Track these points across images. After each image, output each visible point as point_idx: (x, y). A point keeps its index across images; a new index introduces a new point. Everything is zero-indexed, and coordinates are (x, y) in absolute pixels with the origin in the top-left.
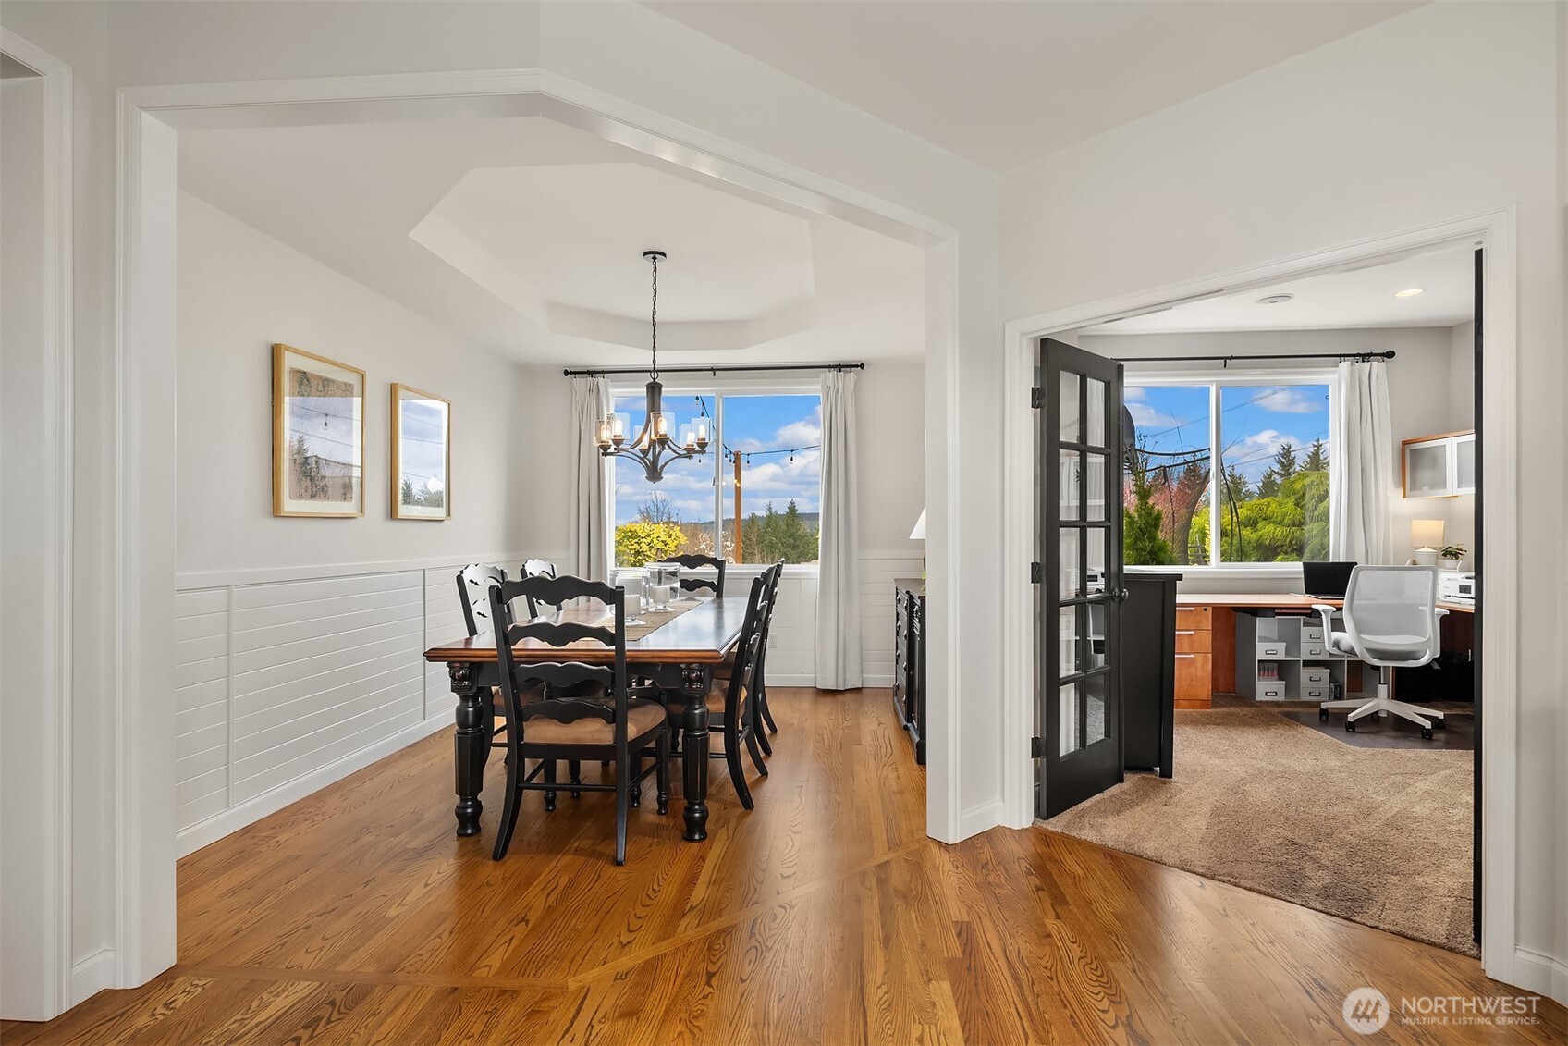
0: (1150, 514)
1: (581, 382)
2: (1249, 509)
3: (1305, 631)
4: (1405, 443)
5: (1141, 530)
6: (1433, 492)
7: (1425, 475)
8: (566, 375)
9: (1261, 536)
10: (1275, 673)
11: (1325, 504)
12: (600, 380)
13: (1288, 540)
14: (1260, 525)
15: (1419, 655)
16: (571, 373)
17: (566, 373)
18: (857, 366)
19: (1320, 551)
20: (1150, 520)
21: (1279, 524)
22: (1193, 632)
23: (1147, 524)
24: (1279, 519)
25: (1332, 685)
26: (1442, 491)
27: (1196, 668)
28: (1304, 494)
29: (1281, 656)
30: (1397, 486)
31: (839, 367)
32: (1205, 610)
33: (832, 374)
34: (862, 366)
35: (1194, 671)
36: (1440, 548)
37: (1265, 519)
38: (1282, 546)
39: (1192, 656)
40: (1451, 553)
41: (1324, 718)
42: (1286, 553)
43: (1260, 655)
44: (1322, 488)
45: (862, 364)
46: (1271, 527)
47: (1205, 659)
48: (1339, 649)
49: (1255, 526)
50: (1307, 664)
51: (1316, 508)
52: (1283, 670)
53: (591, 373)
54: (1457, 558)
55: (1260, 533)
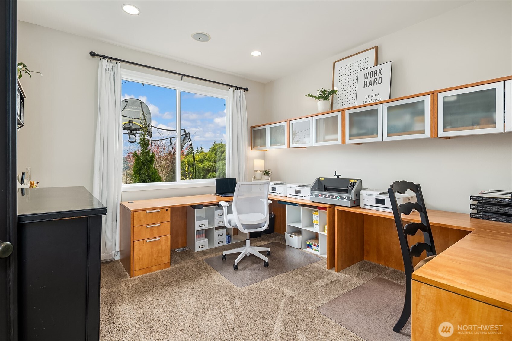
0: (148, 155)
2: (201, 156)
3: (217, 213)
4: (252, 127)
5: (143, 163)
6: (261, 148)
7: (259, 141)
9: (204, 166)
10: (204, 234)
11: (224, 154)
13: (213, 167)
14: (204, 162)
15: (263, 225)
19: (222, 172)
20: (148, 158)
21: (210, 161)
22: (159, 225)
23: (146, 160)
24: (210, 160)
25: (227, 236)
26: (265, 147)
27: (162, 245)
28: (217, 151)
29: (206, 227)
30: (249, 146)
32: (167, 210)
35: (160, 247)
36: (263, 171)
37: (206, 160)
38: (211, 169)
39: (159, 239)
40: (266, 173)
41: (224, 259)
42: (212, 172)
43: (197, 228)
44: (223, 149)
46: (207, 163)
47: (167, 239)
48: (231, 225)
49: (203, 162)
50: (217, 228)
51: (221, 156)
52: (207, 233)
54: (269, 175)
55: (204, 164)
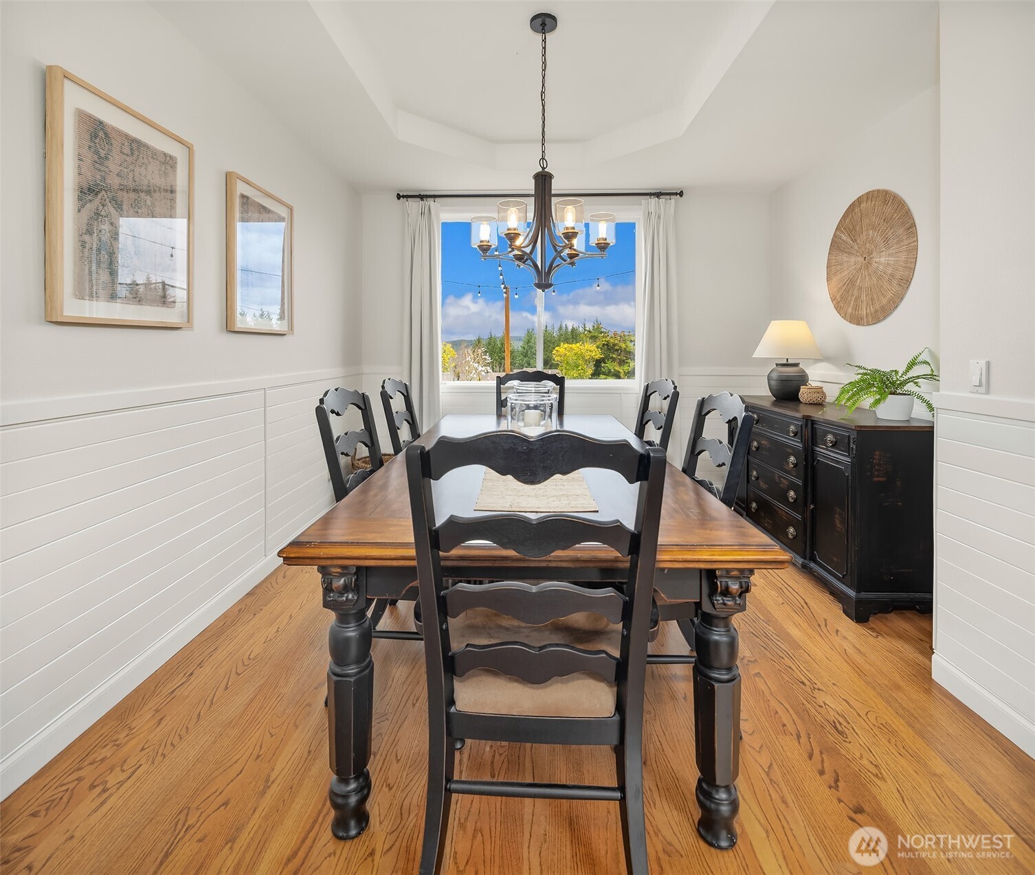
1: (414, 206)
8: (399, 198)
12: (431, 202)
16: (403, 197)
17: (399, 197)
18: (676, 194)
31: (658, 195)
33: (654, 200)
34: (681, 194)
45: (682, 192)
53: (422, 197)
